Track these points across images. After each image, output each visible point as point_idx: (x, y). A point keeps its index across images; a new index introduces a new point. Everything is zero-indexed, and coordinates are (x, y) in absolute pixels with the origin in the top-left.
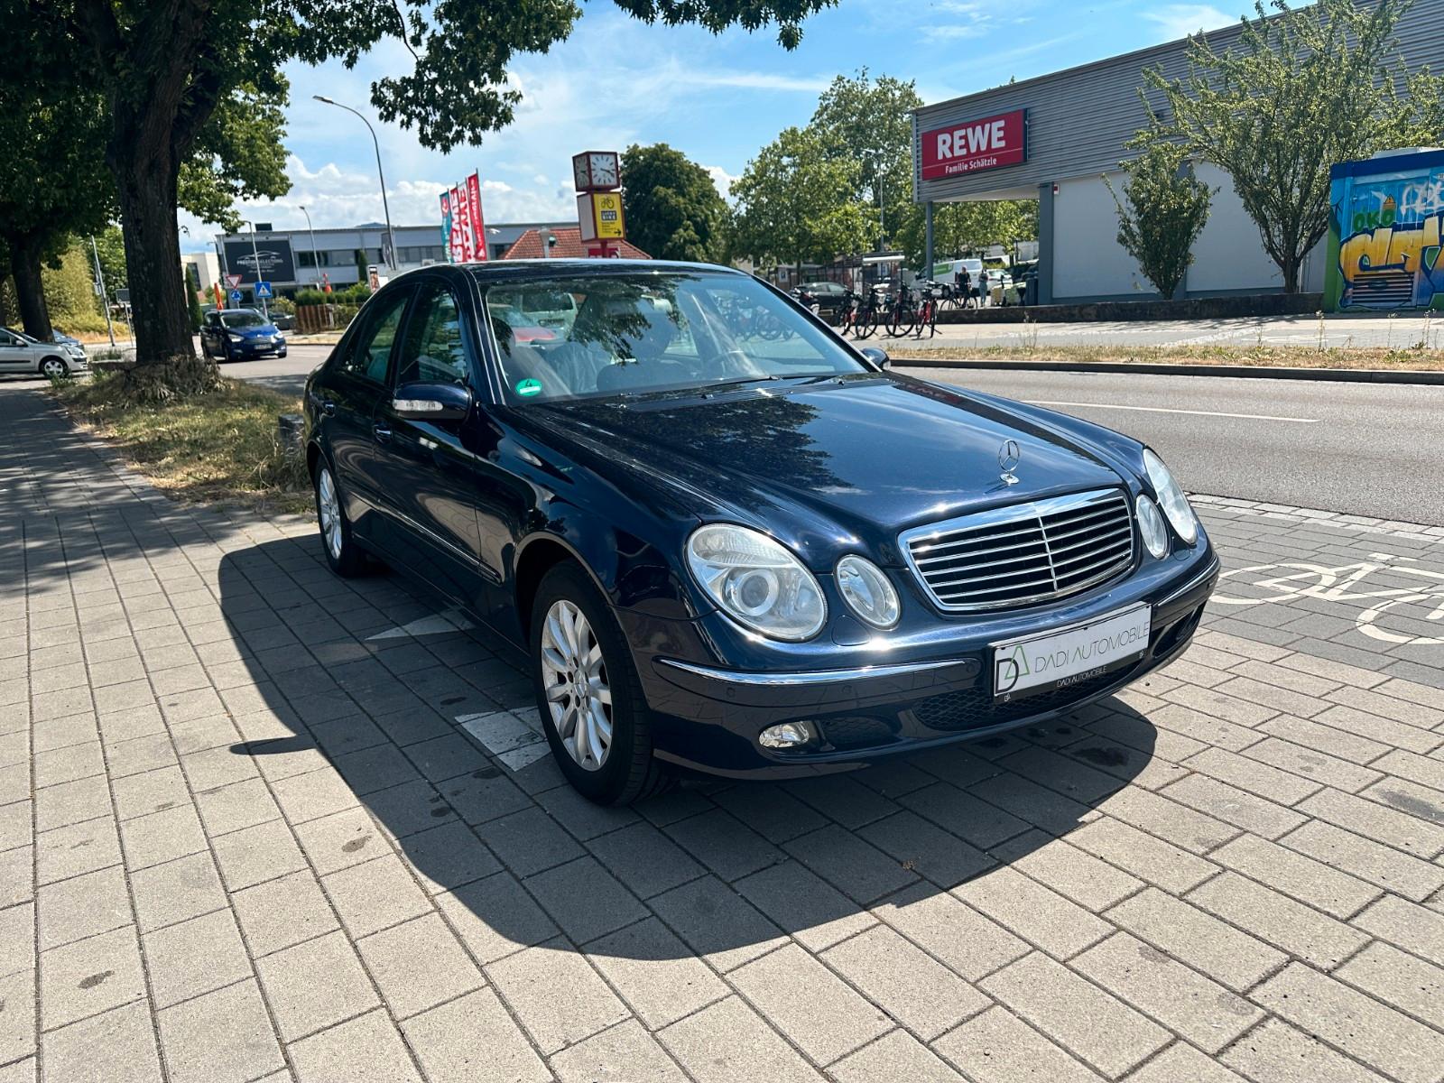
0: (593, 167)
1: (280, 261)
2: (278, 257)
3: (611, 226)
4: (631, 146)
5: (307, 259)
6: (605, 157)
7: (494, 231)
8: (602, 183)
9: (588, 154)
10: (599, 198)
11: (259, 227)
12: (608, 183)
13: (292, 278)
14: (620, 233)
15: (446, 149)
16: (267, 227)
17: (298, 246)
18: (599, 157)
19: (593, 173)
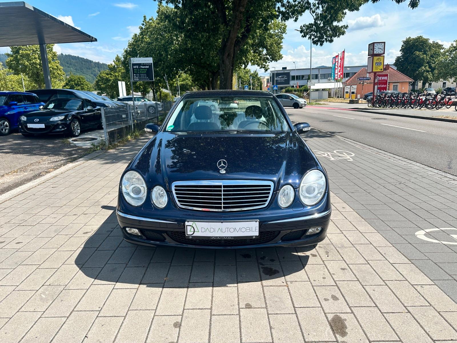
0: (375, 47)
1: (287, 78)
2: (286, 77)
3: (379, 67)
4: (408, 38)
5: (293, 78)
6: (380, 44)
7: (348, 69)
8: (378, 53)
9: (374, 43)
10: (376, 58)
11: (283, 68)
12: (380, 53)
13: (289, 84)
14: (382, 69)
15: (321, 45)
16: (285, 68)
17: (292, 74)
18: (378, 44)
19: (375, 50)
